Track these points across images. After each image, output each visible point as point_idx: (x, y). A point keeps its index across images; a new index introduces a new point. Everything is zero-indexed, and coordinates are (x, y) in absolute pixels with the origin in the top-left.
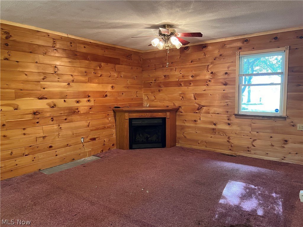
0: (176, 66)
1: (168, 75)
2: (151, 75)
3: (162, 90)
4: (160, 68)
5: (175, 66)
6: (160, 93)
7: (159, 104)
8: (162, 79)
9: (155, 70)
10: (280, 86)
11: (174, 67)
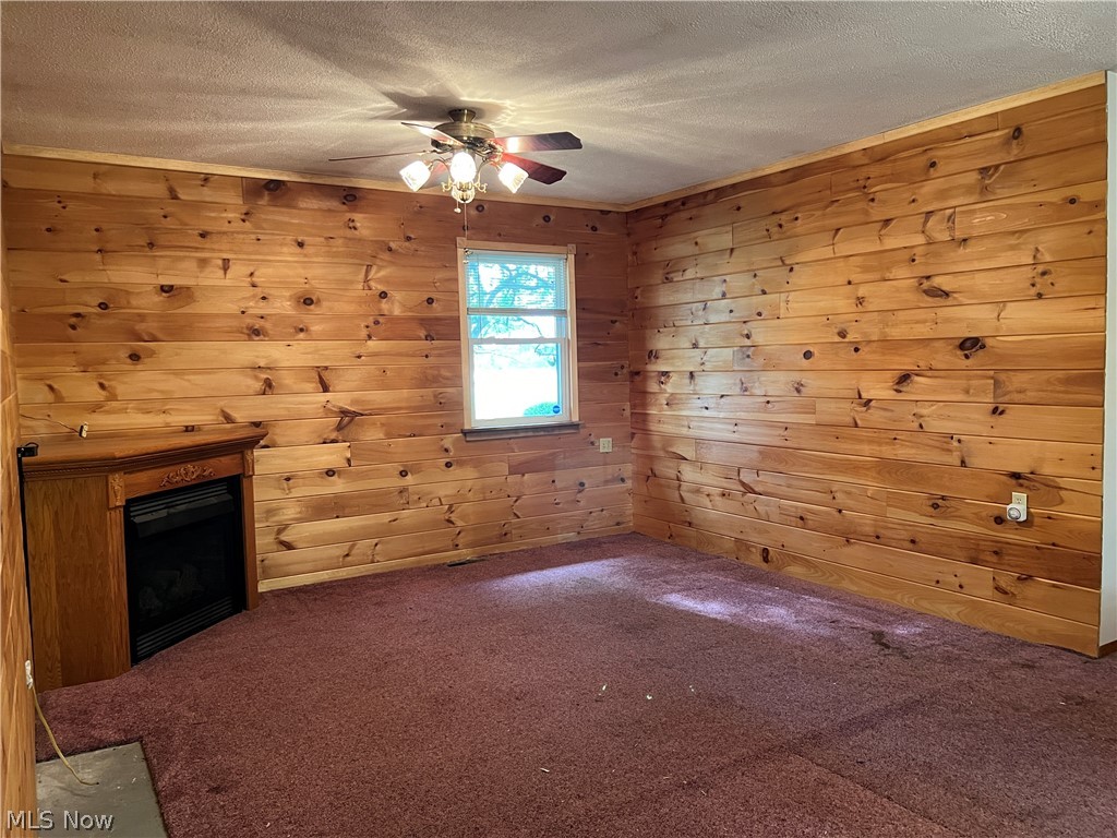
0: (226, 251)
1: (188, 288)
2: (74, 278)
3: (152, 353)
4: (131, 247)
5: (221, 251)
6: (139, 367)
7: (136, 420)
8: (150, 302)
9: (98, 257)
10: (554, 345)
11: (216, 255)
